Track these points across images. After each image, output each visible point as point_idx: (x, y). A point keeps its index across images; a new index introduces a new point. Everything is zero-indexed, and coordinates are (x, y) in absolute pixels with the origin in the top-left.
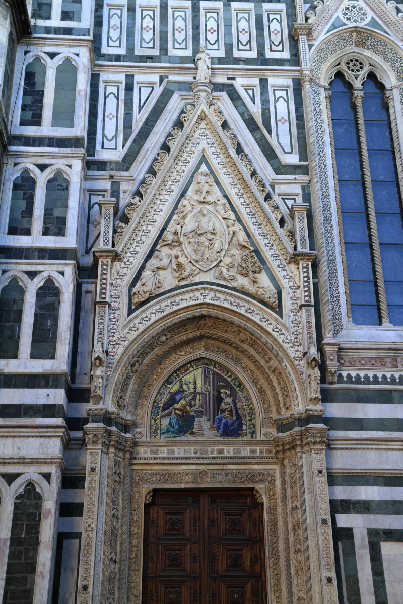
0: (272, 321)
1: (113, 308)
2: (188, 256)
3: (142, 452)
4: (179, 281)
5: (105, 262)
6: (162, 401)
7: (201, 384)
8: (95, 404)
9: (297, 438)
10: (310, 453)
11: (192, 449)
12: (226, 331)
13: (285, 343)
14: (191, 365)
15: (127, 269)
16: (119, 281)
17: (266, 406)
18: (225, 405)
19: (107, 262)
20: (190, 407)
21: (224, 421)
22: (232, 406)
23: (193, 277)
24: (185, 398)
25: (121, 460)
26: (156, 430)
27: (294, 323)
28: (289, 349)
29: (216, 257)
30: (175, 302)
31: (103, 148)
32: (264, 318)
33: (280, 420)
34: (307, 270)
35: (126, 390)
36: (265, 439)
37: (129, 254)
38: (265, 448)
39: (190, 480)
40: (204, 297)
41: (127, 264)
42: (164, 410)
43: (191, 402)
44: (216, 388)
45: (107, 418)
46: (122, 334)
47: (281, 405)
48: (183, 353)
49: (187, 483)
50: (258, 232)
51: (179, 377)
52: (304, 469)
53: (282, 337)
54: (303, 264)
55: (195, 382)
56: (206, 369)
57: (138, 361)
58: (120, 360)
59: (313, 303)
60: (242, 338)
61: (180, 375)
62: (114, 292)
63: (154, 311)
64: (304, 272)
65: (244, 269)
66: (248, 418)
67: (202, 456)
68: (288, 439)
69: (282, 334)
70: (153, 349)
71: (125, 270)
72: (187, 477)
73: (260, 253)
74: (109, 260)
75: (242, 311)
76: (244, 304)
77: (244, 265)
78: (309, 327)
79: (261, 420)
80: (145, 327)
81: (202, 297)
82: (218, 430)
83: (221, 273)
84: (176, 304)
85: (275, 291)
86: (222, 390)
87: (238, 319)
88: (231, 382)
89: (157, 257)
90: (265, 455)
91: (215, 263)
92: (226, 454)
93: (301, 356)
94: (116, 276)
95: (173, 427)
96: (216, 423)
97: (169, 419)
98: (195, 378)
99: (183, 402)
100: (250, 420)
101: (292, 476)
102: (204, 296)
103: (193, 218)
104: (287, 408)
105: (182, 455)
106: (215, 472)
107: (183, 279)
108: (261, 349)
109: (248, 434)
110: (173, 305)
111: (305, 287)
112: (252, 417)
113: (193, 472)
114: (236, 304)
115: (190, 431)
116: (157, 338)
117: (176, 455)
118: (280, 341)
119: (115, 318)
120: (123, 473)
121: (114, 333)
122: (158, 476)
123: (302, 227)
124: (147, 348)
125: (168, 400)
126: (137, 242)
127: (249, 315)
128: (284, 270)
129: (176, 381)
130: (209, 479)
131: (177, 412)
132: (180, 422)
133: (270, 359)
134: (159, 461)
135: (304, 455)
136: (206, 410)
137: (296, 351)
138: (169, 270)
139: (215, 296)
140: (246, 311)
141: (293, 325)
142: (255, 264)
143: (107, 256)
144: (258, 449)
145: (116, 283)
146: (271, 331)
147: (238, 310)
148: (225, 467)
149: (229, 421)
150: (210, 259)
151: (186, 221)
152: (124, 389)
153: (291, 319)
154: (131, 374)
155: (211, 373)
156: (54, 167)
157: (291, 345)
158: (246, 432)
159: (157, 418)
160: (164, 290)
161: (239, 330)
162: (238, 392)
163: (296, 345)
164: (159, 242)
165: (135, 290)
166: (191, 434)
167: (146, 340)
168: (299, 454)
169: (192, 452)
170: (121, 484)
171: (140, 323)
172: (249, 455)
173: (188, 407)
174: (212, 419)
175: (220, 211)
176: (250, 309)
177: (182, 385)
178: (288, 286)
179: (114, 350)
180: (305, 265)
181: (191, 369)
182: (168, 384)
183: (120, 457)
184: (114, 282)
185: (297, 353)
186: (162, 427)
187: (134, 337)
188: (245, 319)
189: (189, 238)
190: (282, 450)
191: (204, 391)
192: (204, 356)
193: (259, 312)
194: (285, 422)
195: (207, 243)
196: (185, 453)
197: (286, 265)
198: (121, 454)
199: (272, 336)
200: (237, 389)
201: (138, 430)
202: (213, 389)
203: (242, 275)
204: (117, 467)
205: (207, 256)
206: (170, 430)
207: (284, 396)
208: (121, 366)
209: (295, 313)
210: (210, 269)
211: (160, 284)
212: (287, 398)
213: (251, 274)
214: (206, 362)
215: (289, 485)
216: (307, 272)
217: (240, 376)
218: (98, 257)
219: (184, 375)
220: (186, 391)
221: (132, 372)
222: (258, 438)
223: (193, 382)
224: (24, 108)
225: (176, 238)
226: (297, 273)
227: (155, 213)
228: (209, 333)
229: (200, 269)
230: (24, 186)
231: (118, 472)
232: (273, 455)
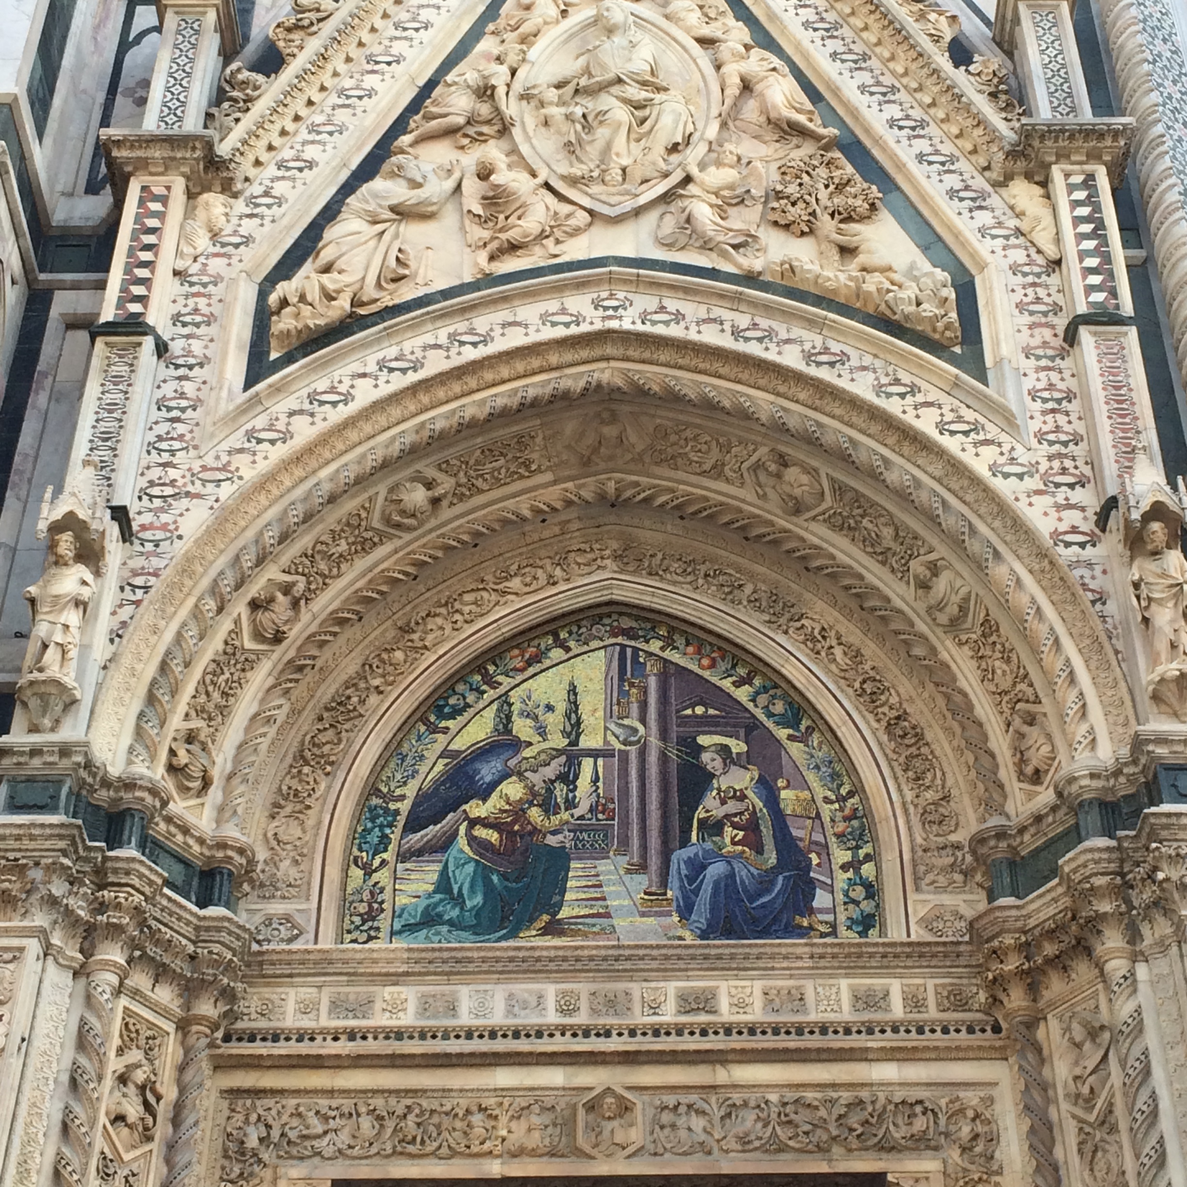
0: (934, 395)
1: (180, 361)
2: (536, 164)
3: (291, 1006)
4: (492, 258)
5: (158, 190)
6: (411, 790)
7: (600, 713)
8: (34, 729)
9: (1100, 881)
10: (1175, 949)
11: (551, 991)
12: (717, 471)
13: (1006, 476)
14: (556, 635)
15: (257, 221)
16: (216, 265)
17: (930, 795)
18: (723, 802)
19: (168, 188)
20: (547, 812)
21: (716, 870)
22: (760, 804)
23: (558, 242)
24: (520, 774)
25: (169, 1027)
26: (370, 916)
27: (1045, 401)
28: (1024, 500)
29: (663, 166)
30: (471, 332)
32: (897, 382)
33: (1001, 834)
34: (1089, 197)
35: (224, 711)
36: (930, 938)
37: (271, 171)
38: (931, 983)
39: (535, 1140)
40: (611, 312)
41: (257, 205)
42: (414, 824)
43: (550, 791)
44: (674, 731)
45: (98, 807)
46: (212, 453)
47: (1007, 773)
48: (515, 583)
49: (516, 1154)
50: (854, 84)
51: (494, 685)
52: (1151, 1039)
53: (989, 453)
54: (1067, 175)
55: (574, 706)
56: (629, 651)
57: (287, 589)
58: (189, 559)
59: (1127, 308)
60: (797, 492)
61: (500, 678)
62: (191, 302)
63: (372, 368)
64: (1076, 204)
65: (794, 204)
66: (841, 856)
67: (601, 1021)
68: (1051, 911)
69: (987, 442)
70: (365, 546)
71: (248, 226)
72: (519, 1128)
73: (866, 153)
74: (179, 185)
75: (791, 358)
76: (797, 332)
77: (792, 189)
78: (1119, 402)
79: (906, 857)
80: (321, 426)
81: (600, 312)
82: (685, 912)
83: (688, 220)
84: (476, 339)
85: (942, 275)
86: (703, 740)
87: (771, 398)
88: (750, 706)
89: (397, 174)
90: (932, 1012)
91: (661, 188)
92: (726, 1013)
93: (1088, 526)
94: (203, 242)
95: (458, 900)
96: (674, 881)
97: (438, 867)
98: (573, 690)
99: (513, 789)
100: (853, 865)
101: (1086, 1090)
102: (606, 308)
103: (567, 41)
104: (1037, 777)
105: (498, 1018)
106: (671, 1100)
107: (513, 248)
108: (887, 532)
109: (842, 930)
110: (462, 343)
111: (1083, 255)
112: (862, 853)
113: (549, 1102)
114: (759, 334)
115: (546, 918)
116: (382, 490)
117: (465, 1019)
118: (981, 468)
119: (182, 395)
120: (169, 1092)
121: (173, 453)
122: (366, 1124)
123: (1052, 52)
124: (335, 536)
125: (438, 783)
126: (313, 129)
127: (824, 374)
128: (980, 208)
129: (481, 705)
130: (636, 1135)
131: (481, 832)
132: (495, 878)
133: (934, 569)
134: (371, 1046)
135: (1142, 971)
136: (625, 824)
137: (1059, 507)
138: (450, 218)
139: (662, 309)
140: (809, 357)
141: (1038, 405)
142: (840, 188)
143: (168, 165)
144: (895, 987)
145: (203, 271)
146: (933, 433)
147: (771, 356)
148: (721, 1075)
149: (742, 873)
150: (637, 174)
151: (533, 53)
152: (210, 707)
153: (1029, 383)
154: (249, 644)
155: (652, 668)
157: (1034, 483)
158: (830, 918)
159: (376, 862)
160: (420, 292)
161: (781, 456)
162: (787, 744)
163: (1058, 485)
164: (412, 125)
165: (284, 288)
166: (546, 931)
167: (327, 487)
168: (1117, 966)
169: (551, 1003)
170: (154, 1146)
171: (301, 412)
172: (846, 1013)
173: (535, 814)
174: (654, 862)
175: (682, 15)
176: (826, 351)
177: (509, 717)
178: (1005, 264)
179: (165, 518)
180: (1078, 179)
181: (557, 654)
182: (442, 716)
183: (164, 1013)
184: (194, 268)
185: (1066, 514)
186: (402, 900)
187: (263, 466)
188: (802, 396)
189: (542, 104)
190: (1021, 973)
191: (618, 746)
192: (619, 595)
193: (868, 360)
194: (1029, 843)
195: (621, 114)
196: (510, 1012)
197: (989, 188)
198: (165, 995)
199: (941, 453)
200: (782, 733)
201: (277, 908)
202: (664, 735)
203: (787, 227)
204: (135, 1055)
205: (625, 162)
206: (440, 916)
207: (1017, 722)
208: (197, 592)
209: (1044, 363)
210: (638, 212)
211: (405, 266)
212: (1033, 734)
213: (827, 225)
214: (626, 623)
215: (1072, 1140)
216: (1092, 200)
217: (793, 672)
218: (129, 169)
219: (519, 678)
220: (530, 744)
221: (258, 635)
222: (896, 933)
223: (561, 707)
225: (485, 110)
226: (1045, 214)
227: (398, 33)
228: (637, 484)
229: (591, 212)
231: (140, 1076)
232: (979, 1016)
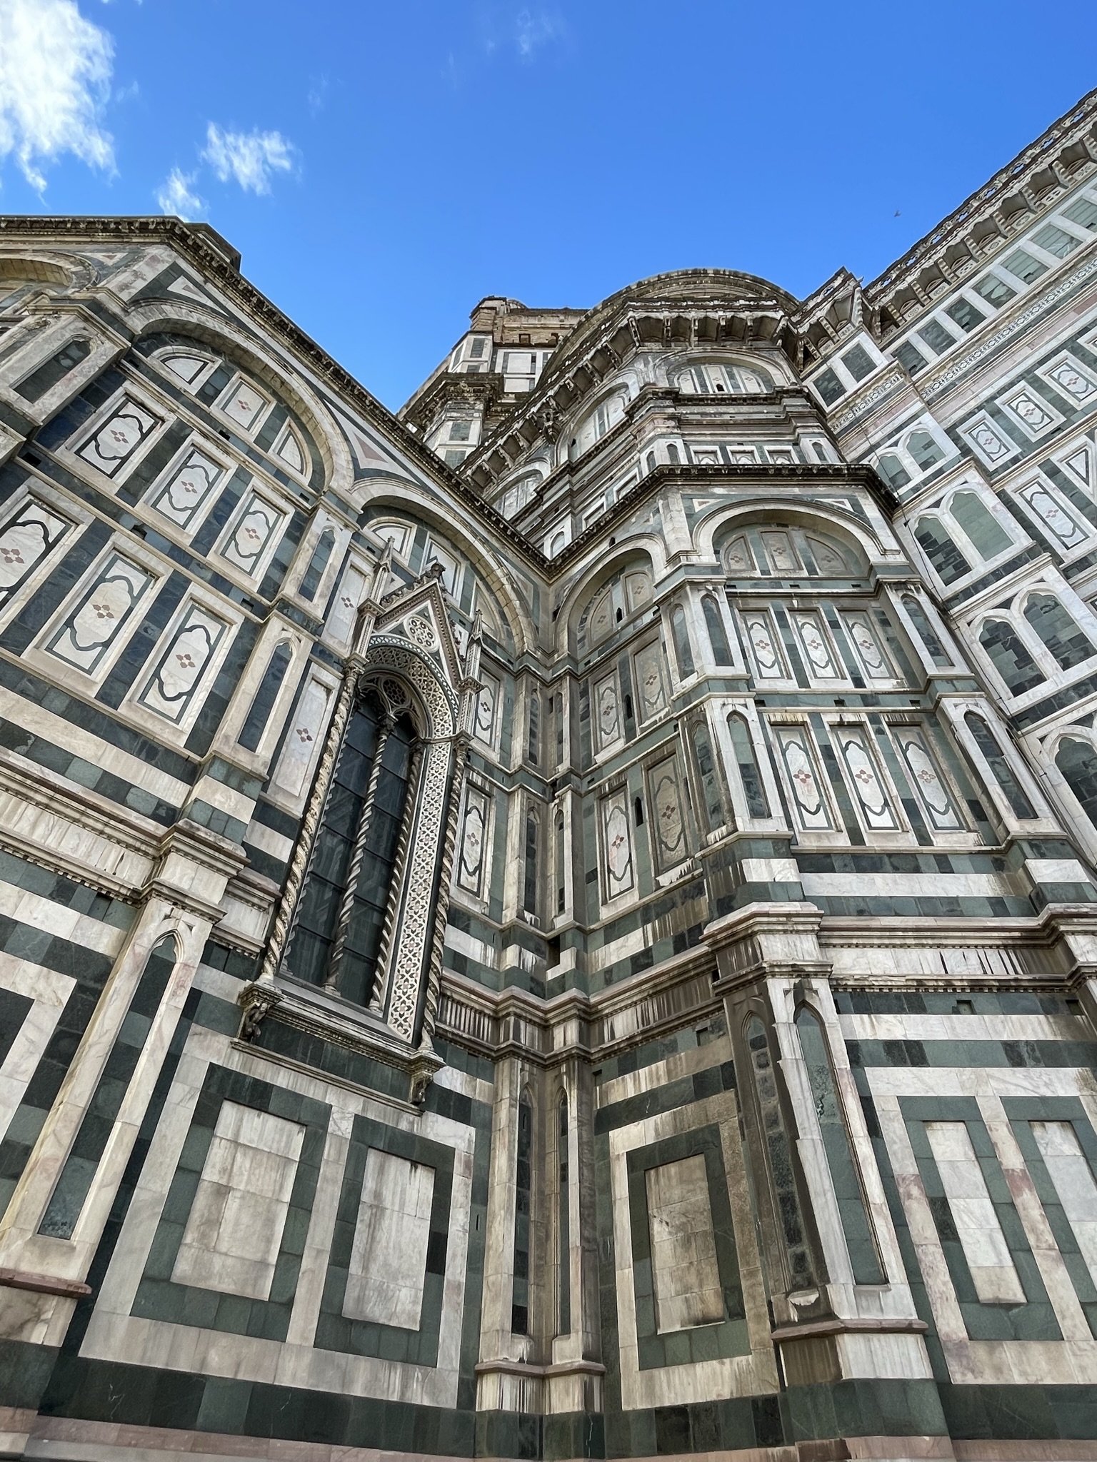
31: (1068, 548)
156: (1021, 595)
224: (939, 569)
230: (997, 636)
